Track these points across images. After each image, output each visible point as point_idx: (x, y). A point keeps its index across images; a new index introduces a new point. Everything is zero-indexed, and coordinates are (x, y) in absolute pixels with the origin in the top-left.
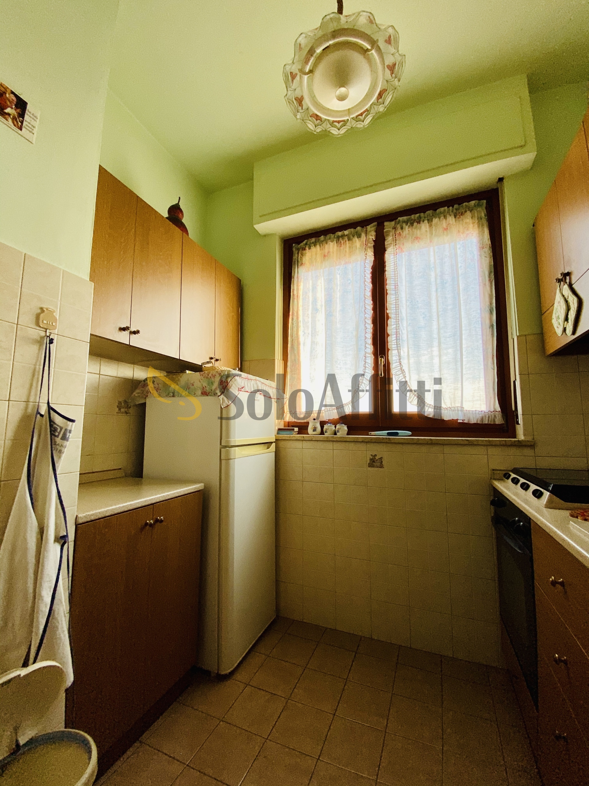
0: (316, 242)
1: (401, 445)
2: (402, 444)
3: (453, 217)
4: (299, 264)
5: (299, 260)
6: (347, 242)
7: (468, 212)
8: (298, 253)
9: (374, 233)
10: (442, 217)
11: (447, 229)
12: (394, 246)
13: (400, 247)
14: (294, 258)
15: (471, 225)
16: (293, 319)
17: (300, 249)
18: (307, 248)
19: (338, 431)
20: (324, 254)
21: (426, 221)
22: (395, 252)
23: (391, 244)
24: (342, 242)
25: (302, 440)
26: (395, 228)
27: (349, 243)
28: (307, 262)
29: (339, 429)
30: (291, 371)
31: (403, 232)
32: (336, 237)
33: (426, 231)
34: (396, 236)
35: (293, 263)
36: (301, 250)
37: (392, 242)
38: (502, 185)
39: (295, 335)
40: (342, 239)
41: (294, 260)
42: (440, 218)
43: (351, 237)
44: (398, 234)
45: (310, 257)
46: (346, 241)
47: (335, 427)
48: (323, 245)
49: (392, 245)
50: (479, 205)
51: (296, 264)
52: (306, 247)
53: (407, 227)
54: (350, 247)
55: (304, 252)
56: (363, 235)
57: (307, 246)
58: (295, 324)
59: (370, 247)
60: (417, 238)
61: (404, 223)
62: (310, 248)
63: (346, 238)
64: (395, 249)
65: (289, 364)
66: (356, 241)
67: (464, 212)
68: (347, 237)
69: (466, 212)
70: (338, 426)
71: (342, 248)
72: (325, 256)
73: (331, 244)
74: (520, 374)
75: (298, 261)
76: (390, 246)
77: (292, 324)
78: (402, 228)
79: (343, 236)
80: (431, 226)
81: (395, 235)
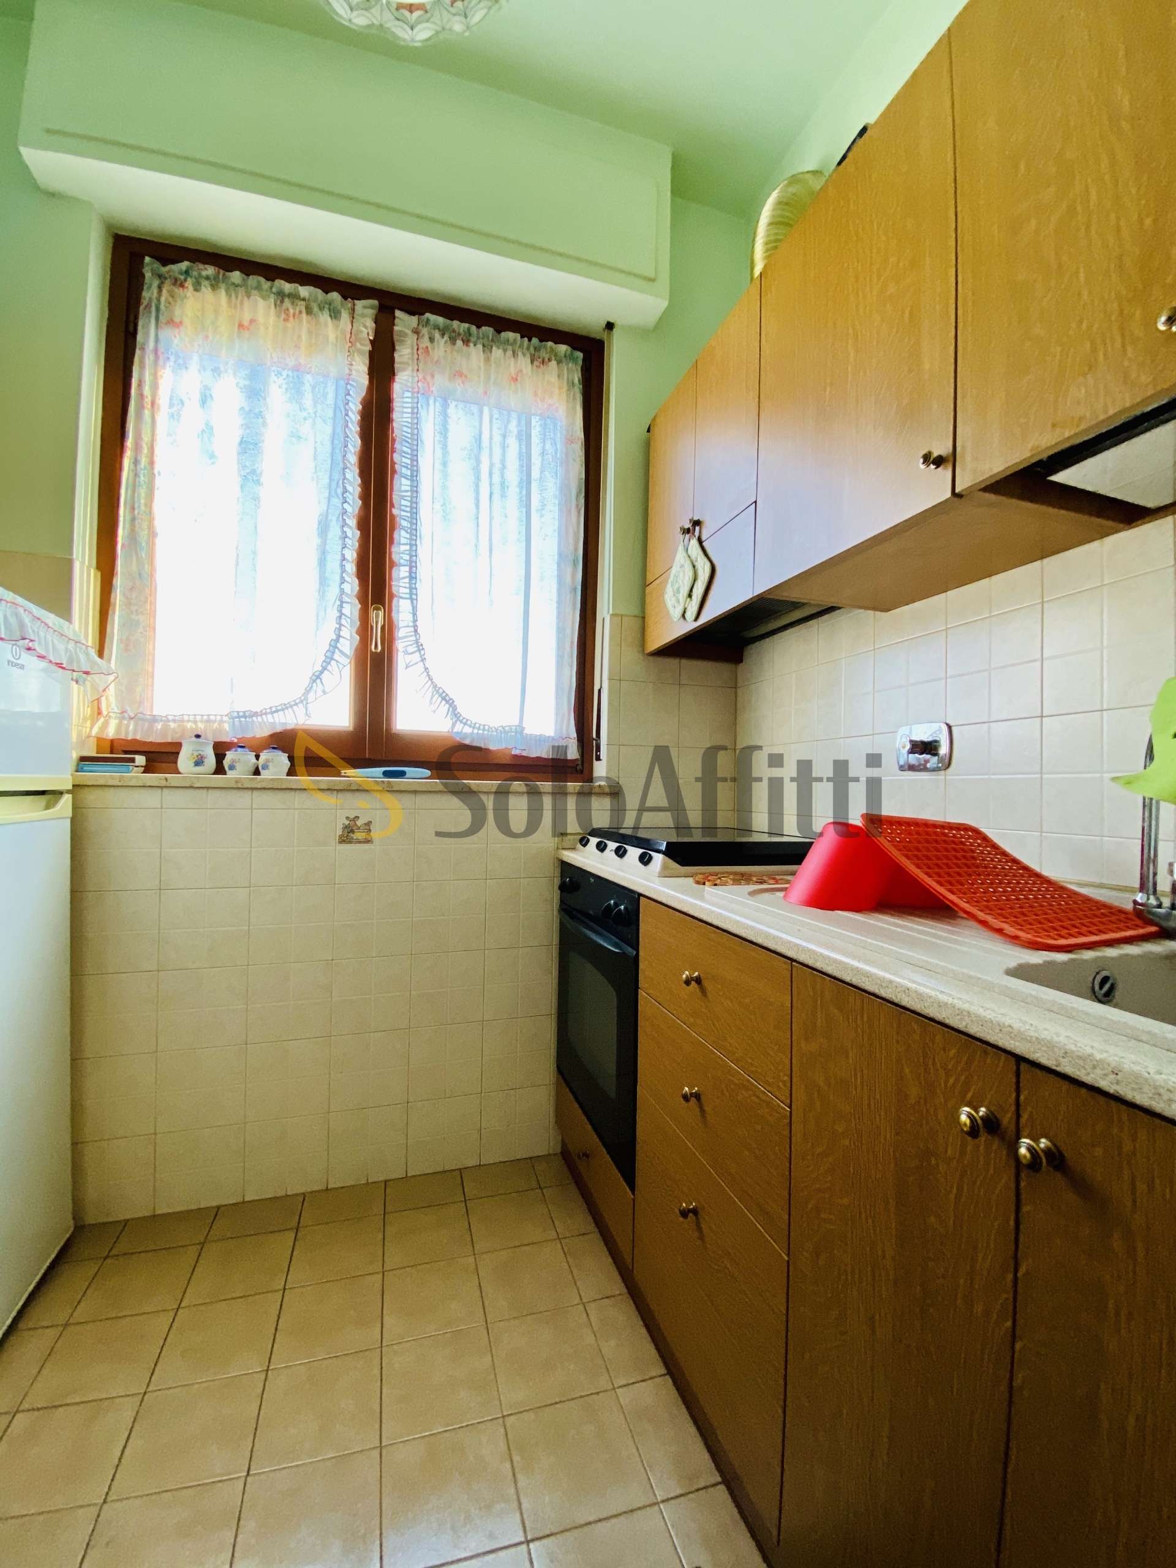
0: (216, 278)
1: (412, 796)
2: (415, 792)
3: (529, 361)
4: (162, 319)
5: (162, 307)
6: (304, 315)
7: (554, 363)
8: (160, 288)
9: (370, 324)
10: (509, 353)
11: (517, 380)
12: (413, 371)
13: (425, 378)
14: (145, 294)
15: (556, 391)
16: (136, 462)
17: (166, 278)
18: (189, 283)
19: (265, 767)
20: (240, 322)
21: (480, 346)
22: (415, 386)
23: (408, 364)
24: (291, 311)
25: (162, 787)
26: (416, 332)
27: (308, 322)
28: (187, 322)
29: (268, 761)
30: (128, 604)
31: (433, 349)
32: (274, 290)
33: (479, 367)
34: (420, 352)
35: (142, 308)
36: (168, 282)
37: (410, 362)
38: (610, 337)
39: (143, 508)
40: (293, 303)
41: (145, 302)
42: (505, 351)
43: (316, 309)
44: (423, 348)
45: (199, 314)
46: (300, 312)
47: (257, 757)
48: (237, 297)
49: (410, 368)
50: (572, 358)
51: (154, 314)
52: (185, 280)
53: (442, 341)
54: (310, 332)
55: (178, 291)
56: (345, 316)
57: (189, 279)
58: (142, 478)
59: (360, 352)
60: (460, 374)
61: (437, 331)
62: (197, 288)
63: (302, 305)
64: (416, 379)
65: (118, 582)
66: (326, 325)
67: (546, 360)
68: (303, 303)
69: (550, 360)
70: (264, 756)
71: (289, 325)
72: (241, 326)
73: (261, 303)
74: (610, 679)
75: (158, 310)
76: (404, 370)
77: (132, 475)
78: (432, 340)
79: (294, 297)
80: (487, 360)
81: (418, 349)
